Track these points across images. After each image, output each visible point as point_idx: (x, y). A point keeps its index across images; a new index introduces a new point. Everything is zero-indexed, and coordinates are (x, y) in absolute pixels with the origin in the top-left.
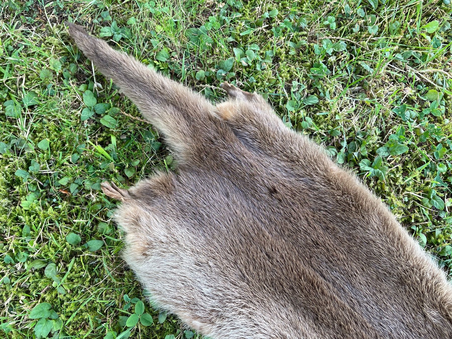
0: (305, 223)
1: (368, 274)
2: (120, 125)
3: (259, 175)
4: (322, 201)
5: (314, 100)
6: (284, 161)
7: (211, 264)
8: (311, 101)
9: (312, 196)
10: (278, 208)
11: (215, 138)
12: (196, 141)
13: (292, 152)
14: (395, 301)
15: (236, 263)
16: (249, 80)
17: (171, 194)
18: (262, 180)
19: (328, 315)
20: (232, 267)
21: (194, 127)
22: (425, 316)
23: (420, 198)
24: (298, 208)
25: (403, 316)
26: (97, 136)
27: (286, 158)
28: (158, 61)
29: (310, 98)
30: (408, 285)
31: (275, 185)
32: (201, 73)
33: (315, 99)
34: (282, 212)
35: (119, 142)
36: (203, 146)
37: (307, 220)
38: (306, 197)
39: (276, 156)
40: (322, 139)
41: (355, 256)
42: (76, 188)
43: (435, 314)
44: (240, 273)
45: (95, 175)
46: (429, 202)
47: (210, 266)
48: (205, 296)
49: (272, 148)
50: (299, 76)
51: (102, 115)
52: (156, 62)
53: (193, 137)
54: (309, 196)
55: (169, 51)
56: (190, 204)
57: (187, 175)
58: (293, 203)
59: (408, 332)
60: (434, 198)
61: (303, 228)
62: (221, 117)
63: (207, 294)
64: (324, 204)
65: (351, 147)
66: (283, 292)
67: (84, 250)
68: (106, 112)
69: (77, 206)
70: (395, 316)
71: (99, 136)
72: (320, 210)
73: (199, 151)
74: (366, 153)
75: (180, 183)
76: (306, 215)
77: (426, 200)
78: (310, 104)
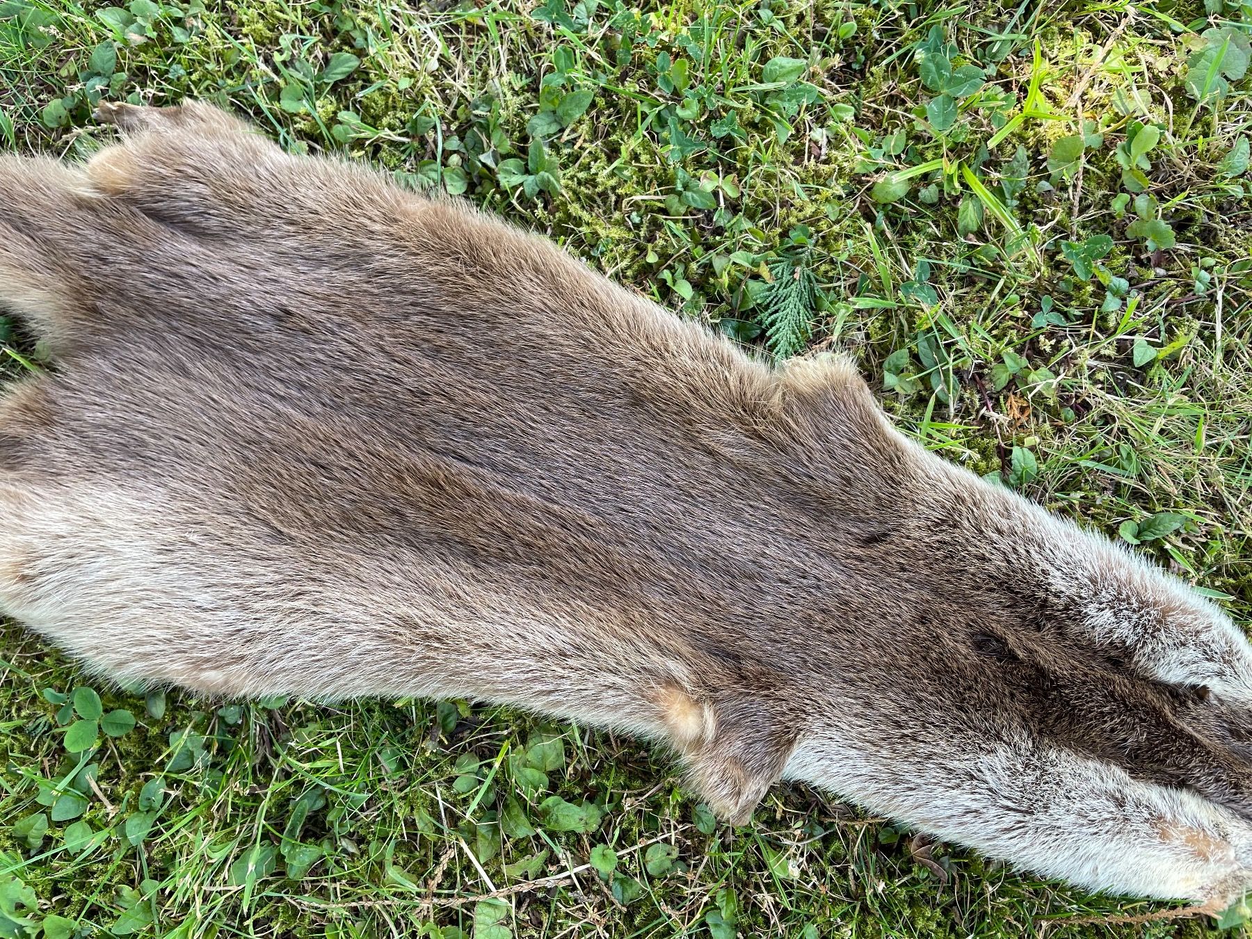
0: (381, 358)
1: (560, 413)
3: (236, 292)
4: (404, 293)
5: (346, 63)
6: (289, 236)
7: (193, 538)
8: (340, 70)
9: (376, 291)
10: (311, 350)
11: (106, 247)
12: (63, 273)
13: (301, 208)
14: (636, 446)
15: (249, 512)
16: (170, 76)
17: (53, 422)
18: (249, 301)
19: (492, 535)
20: (245, 524)
21: (46, 241)
22: (710, 453)
23: (660, 201)
24: (354, 331)
25: (663, 471)
27: (291, 228)
29: (332, 63)
30: (652, 400)
31: (284, 300)
32: (55, 107)
33: (348, 60)
34: (321, 357)
36: (85, 278)
37: (382, 349)
38: (366, 300)
39: (267, 232)
40: (403, 152)
41: (519, 387)
43: (728, 438)
44: (266, 530)
46: (680, 201)
47: (194, 544)
48: (205, 610)
49: (253, 217)
50: (291, 17)
53: (52, 267)
54: (372, 294)
56: (105, 427)
57: (78, 365)
58: (339, 325)
59: (686, 502)
60: (686, 187)
61: (381, 372)
62: (103, 190)
63: (210, 606)
64: (411, 298)
65: (470, 145)
66: (378, 529)
70: (646, 479)
72: (406, 316)
73: (78, 294)
74: (507, 146)
75: (67, 389)
76: (377, 340)
77: (672, 200)
78: (340, 77)
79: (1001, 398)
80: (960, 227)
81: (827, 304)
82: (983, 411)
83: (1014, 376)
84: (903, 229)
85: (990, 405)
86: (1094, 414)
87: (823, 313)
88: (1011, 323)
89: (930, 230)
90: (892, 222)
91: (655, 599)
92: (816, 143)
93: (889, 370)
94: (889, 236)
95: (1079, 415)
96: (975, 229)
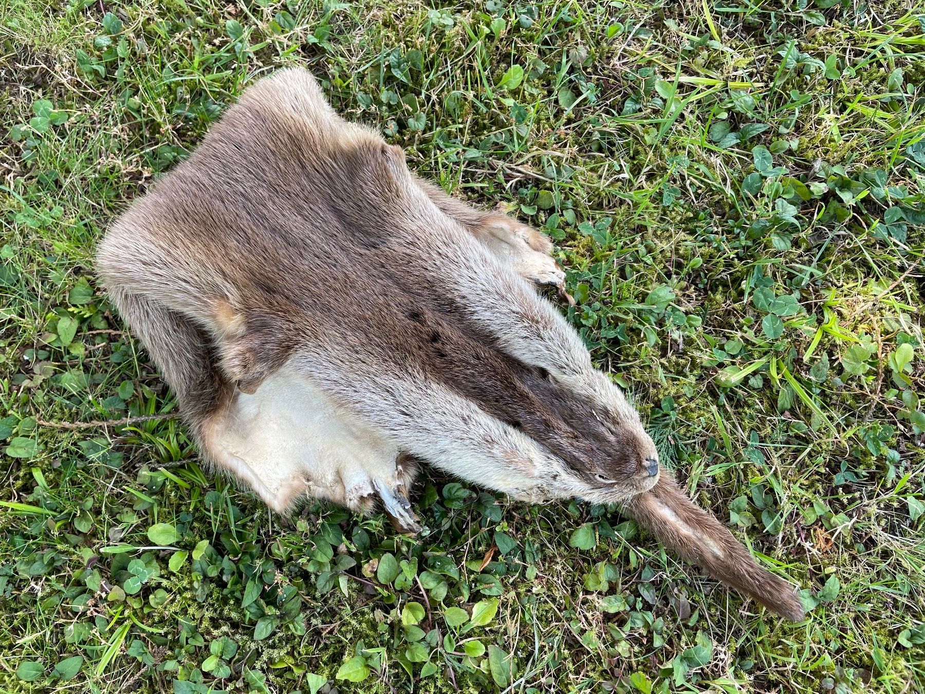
2: (46, 443)
26: (11, 480)
28: (75, 306)
35: (51, 476)
42: (5, 583)
45: (29, 550)
51: (8, 440)
52: (71, 309)
55: (89, 281)
67: (55, 683)
68: (14, 431)
69: (20, 613)
71: (16, 479)
79: (812, 531)
80: (779, 405)
81: (686, 456)
82: (799, 541)
83: (820, 517)
84: (738, 404)
85: (803, 536)
86: (879, 548)
87: (684, 463)
88: (817, 477)
89: (757, 407)
90: (730, 399)
91: (233, 244)
92: (676, 341)
93: (733, 510)
94: (729, 409)
95: (867, 547)
96: (789, 407)
